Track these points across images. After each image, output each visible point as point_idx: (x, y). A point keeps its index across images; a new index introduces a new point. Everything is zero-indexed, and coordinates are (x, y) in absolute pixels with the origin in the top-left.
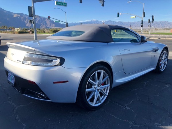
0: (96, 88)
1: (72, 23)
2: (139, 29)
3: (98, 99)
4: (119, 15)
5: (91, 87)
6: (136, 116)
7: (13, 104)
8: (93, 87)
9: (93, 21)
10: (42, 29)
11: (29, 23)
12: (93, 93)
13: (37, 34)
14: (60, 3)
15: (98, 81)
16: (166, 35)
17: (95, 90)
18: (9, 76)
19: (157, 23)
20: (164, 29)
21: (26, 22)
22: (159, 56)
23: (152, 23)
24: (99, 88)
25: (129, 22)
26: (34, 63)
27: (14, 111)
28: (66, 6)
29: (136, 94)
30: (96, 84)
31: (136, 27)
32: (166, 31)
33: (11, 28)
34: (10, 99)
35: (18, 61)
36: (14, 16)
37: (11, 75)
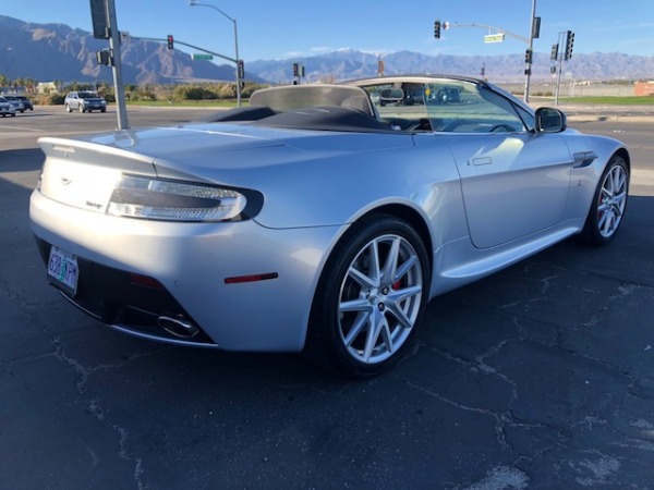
0: (372, 300)
1: (259, 62)
2: (515, 84)
3: (381, 339)
4: (442, 28)
5: (356, 296)
6: (515, 395)
7: (71, 361)
8: (363, 294)
9: (342, 52)
10: (142, 85)
11: (90, 63)
12: (362, 315)
13: (127, 106)
15: (379, 274)
16: (621, 104)
17: (369, 305)
18: (54, 260)
19: (583, 58)
20: (611, 83)
21: (81, 56)
22: (595, 182)
23: (566, 58)
24: (383, 299)
25: (478, 57)
26: (149, 209)
27: (78, 384)
29: (515, 320)
30: (376, 282)
31: (504, 77)
33: (22, 83)
34: (57, 344)
35: (88, 204)
36: (34, 36)
37: (62, 257)
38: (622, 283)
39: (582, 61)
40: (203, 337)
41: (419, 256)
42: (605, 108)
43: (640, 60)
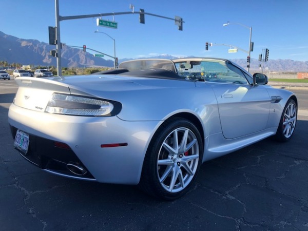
0: (174, 160)
1: (126, 59)
3: (178, 181)
4: (209, 46)
5: (166, 158)
6: (245, 210)
7: (22, 189)
8: (170, 157)
9: (163, 56)
10: (70, 68)
11: (47, 57)
12: (169, 167)
14: (105, 22)
15: (178, 148)
16: (291, 82)
17: (173, 162)
18: (18, 136)
19: (273, 62)
20: (286, 73)
21: (43, 54)
23: (266, 61)
24: (180, 160)
26: (66, 110)
27: (25, 200)
28: (116, 27)
29: (244, 175)
30: (176, 151)
32: (289, 76)
33: (15, 65)
34: (17, 180)
35: (37, 108)
36: (22, 44)
37: (22, 135)
38: (296, 159)
39: (273, 63)
40: (89, 175)
41: (197, 139)
42: (284, 83)
43: (299, 63)
